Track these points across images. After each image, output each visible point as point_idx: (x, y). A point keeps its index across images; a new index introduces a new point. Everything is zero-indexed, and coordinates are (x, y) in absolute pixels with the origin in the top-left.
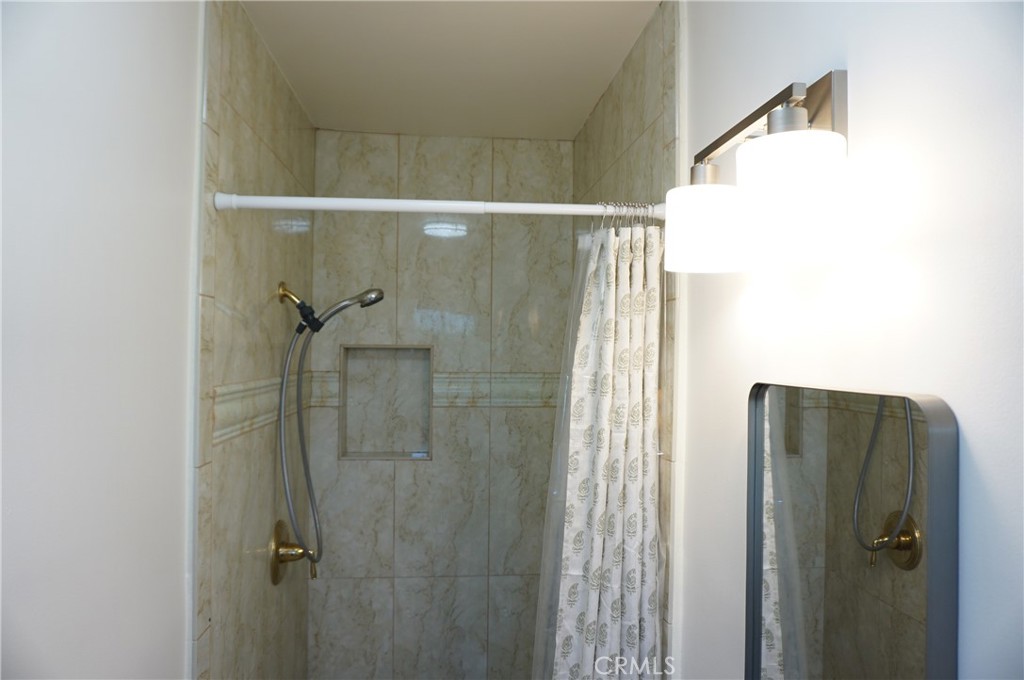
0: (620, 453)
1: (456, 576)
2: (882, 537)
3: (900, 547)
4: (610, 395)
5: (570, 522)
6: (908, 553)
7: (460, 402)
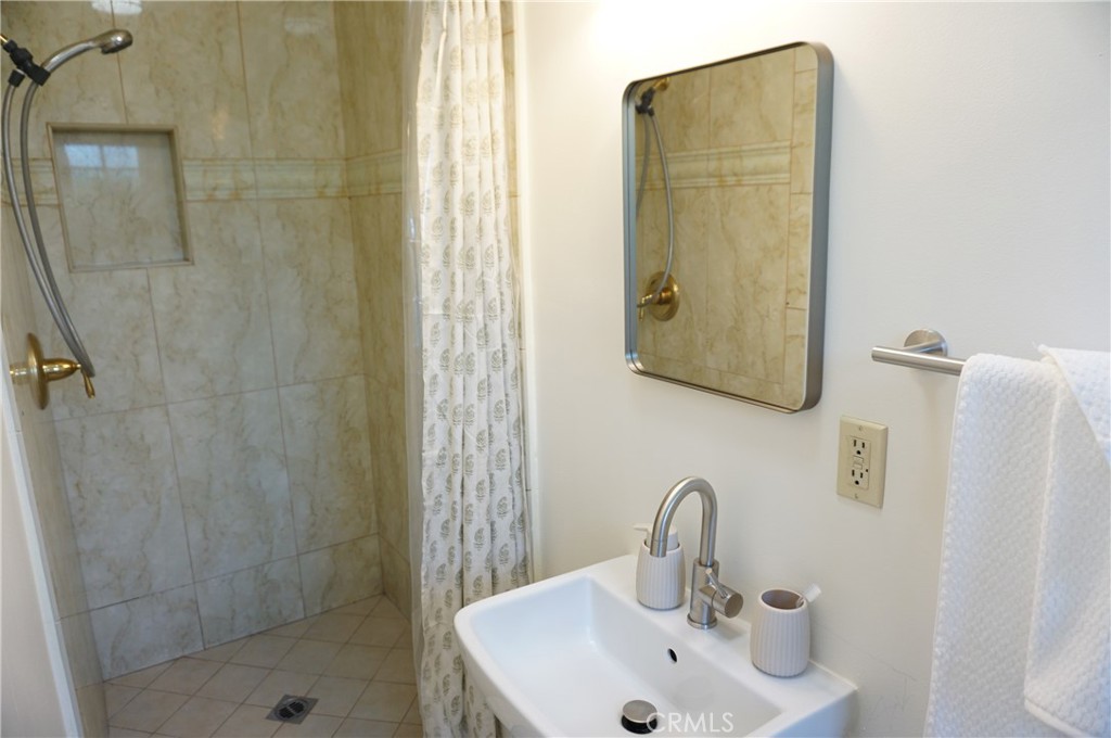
0: (474, 187)
1: (241, 392)
2: (648, 295)
3: (661, 302)
4: (461, 126)
5: (427, 262)
6: (667, 307)
7: (220, 195)
